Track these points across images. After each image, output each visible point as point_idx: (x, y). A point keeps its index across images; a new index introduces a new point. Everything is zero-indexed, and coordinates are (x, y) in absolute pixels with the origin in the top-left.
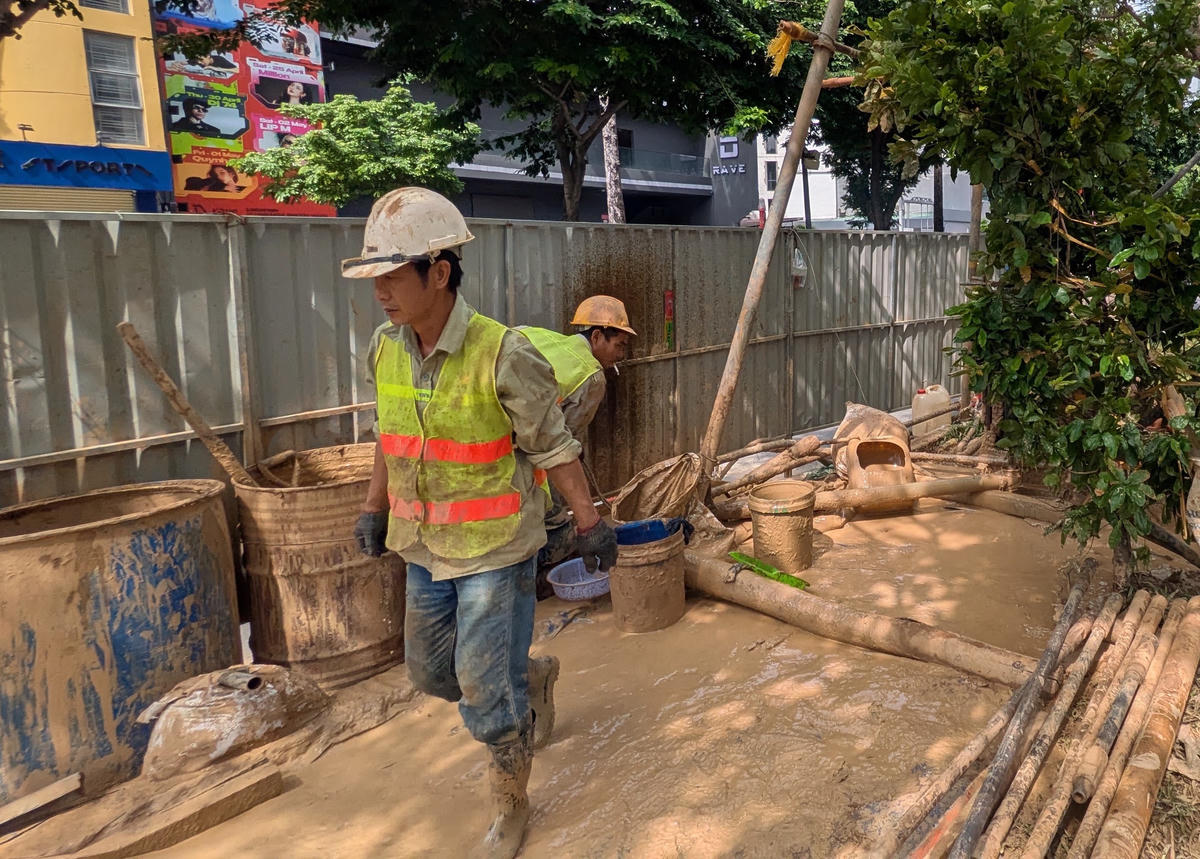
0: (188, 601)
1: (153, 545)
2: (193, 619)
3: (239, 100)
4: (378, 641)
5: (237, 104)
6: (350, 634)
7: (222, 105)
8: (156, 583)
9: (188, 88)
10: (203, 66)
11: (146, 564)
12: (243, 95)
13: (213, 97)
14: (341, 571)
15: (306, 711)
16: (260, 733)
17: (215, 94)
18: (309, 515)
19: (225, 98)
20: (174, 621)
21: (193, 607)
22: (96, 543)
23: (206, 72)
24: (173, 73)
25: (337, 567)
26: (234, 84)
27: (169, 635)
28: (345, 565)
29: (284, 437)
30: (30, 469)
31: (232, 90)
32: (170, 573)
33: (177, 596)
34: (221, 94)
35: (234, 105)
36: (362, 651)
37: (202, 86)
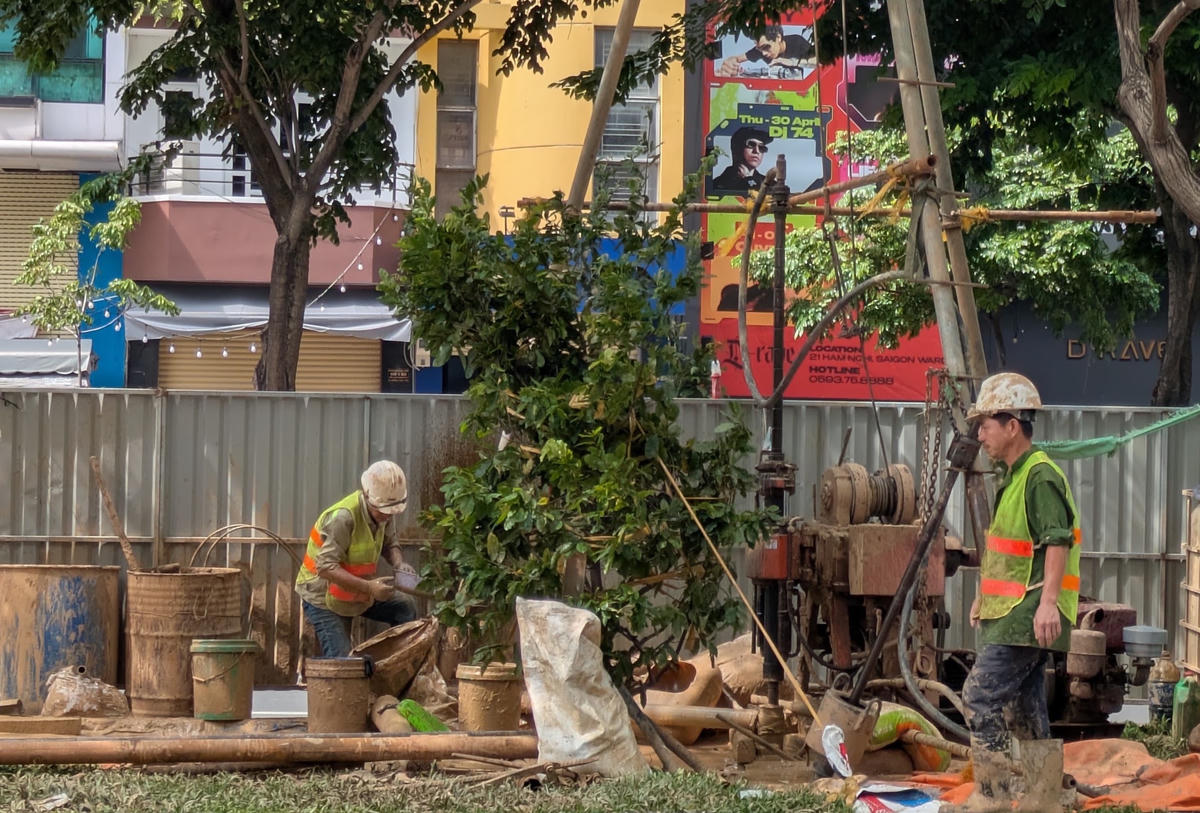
0: (81, 628)
1: (69, 587)
2: (82, 640)
3: (817, 122)
4: (172, 698)
5: (815, 129)
6: (159, 686)
7: (791, 134)
8: (67, 610)
9: (743, 108)
10: (768, 60)
11: (65, 596)
12: (826, 108)
13: (777, 120)
14: (157, 637)
15: (111, 709)
16: (86, 707)
17: (782, 114)
18: (147, 593)
19: (797, 120)
20: (72, 636)
21: (83, 632)
22: (47, 577)
23: (773, 71)
24: (722, 81)
25: (155, 634)
26: (813, 88)
27: (69, 644)
28: (160, 633)
29: (178, 552)
30: (53, 543)
31: (809, 102)
32: (74, 607)
33: (76, 622)
34: (792, 113)
35: (810, 133)
36: (163, 701)
37: (763, 100)
